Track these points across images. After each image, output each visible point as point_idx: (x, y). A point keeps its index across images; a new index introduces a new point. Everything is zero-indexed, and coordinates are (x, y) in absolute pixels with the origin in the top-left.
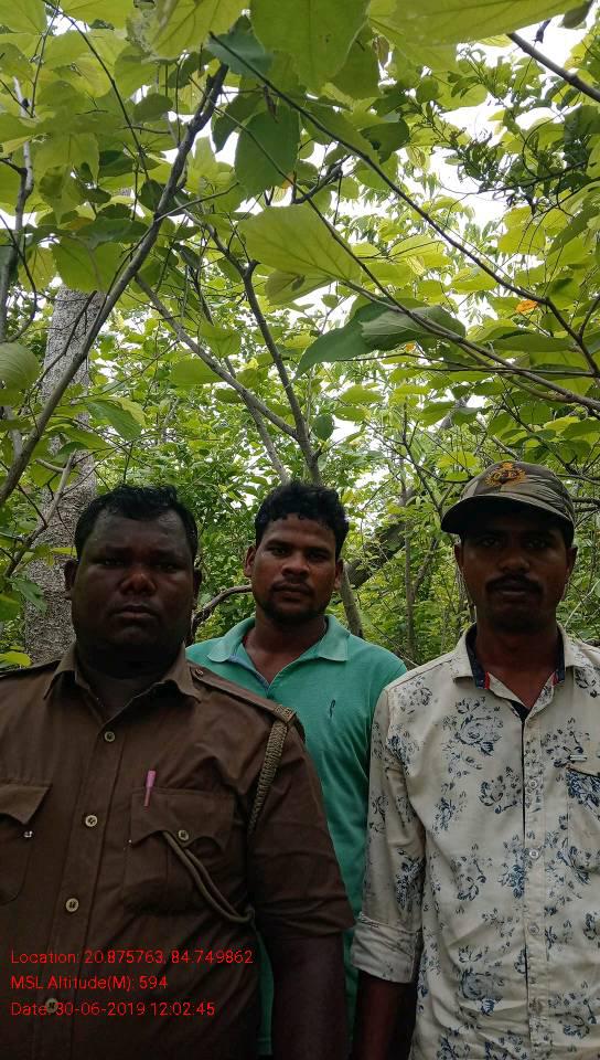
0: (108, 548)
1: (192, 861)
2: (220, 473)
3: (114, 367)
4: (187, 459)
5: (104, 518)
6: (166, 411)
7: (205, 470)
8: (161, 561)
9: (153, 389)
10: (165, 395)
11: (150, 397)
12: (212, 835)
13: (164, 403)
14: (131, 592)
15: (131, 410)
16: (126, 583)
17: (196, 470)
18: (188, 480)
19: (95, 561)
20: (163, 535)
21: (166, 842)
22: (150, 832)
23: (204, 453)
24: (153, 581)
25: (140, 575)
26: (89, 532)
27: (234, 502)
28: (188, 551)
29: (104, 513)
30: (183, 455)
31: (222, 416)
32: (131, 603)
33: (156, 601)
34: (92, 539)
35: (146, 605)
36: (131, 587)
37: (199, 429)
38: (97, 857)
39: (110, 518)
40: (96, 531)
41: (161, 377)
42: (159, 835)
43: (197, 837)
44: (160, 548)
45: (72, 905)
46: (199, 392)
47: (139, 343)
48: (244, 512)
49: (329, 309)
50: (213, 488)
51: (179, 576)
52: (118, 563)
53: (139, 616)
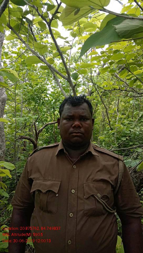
0: (68, 115)
1: (102, 202)
2: (41, 90)
3: (9, 61)
4: (32, 87)
5: (66, 106)
6: (25, 73)
7: (37, 90)
8: (82, 118)
9: (21, 67)
10: (25, 69)
11: (20, 69)
12: (106, 194)
13: (24, 71)
14: (75, 128)
15: (13, 73)
16: (73, 125)
17: (35, 90)
18: (33, 93)
19: (65, 119)
20: (83, 111)
21: (95, 197)
22: (90, 195)
23: (37, 85)
24: (81, 124)
25: (77, 123)
26: (62, 111)
27: (46, 98)
28: (90, 114)
29: (66, 105)
30: (31, 85)
31: (40, 74)
32: (75, 131)
33: (82, 130)
34: (63, 113)
35: (80, 131)
36: (75, 126)
37: (35, 78)
38: (76, 202)
39: (68, 106)
40: (64, 110)
41: (23, 63)
42: (93, 196)
43: (102, 196)
44: (82, 115)
45: (71, 215)
46: (34, 67)
47: (15, 54)
48: (49, 101)
49: (73, 38)
50: (40, 95)
51: (88, 122)
52: (71, 119)
53: (78, 134)
